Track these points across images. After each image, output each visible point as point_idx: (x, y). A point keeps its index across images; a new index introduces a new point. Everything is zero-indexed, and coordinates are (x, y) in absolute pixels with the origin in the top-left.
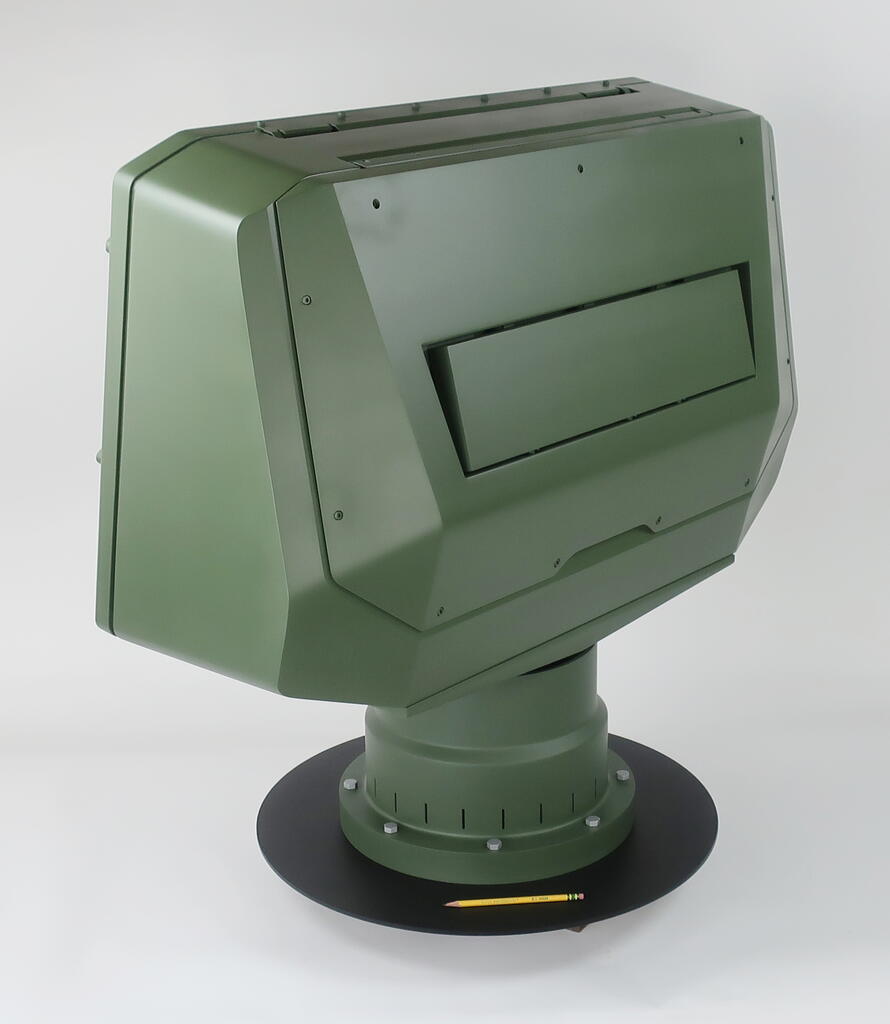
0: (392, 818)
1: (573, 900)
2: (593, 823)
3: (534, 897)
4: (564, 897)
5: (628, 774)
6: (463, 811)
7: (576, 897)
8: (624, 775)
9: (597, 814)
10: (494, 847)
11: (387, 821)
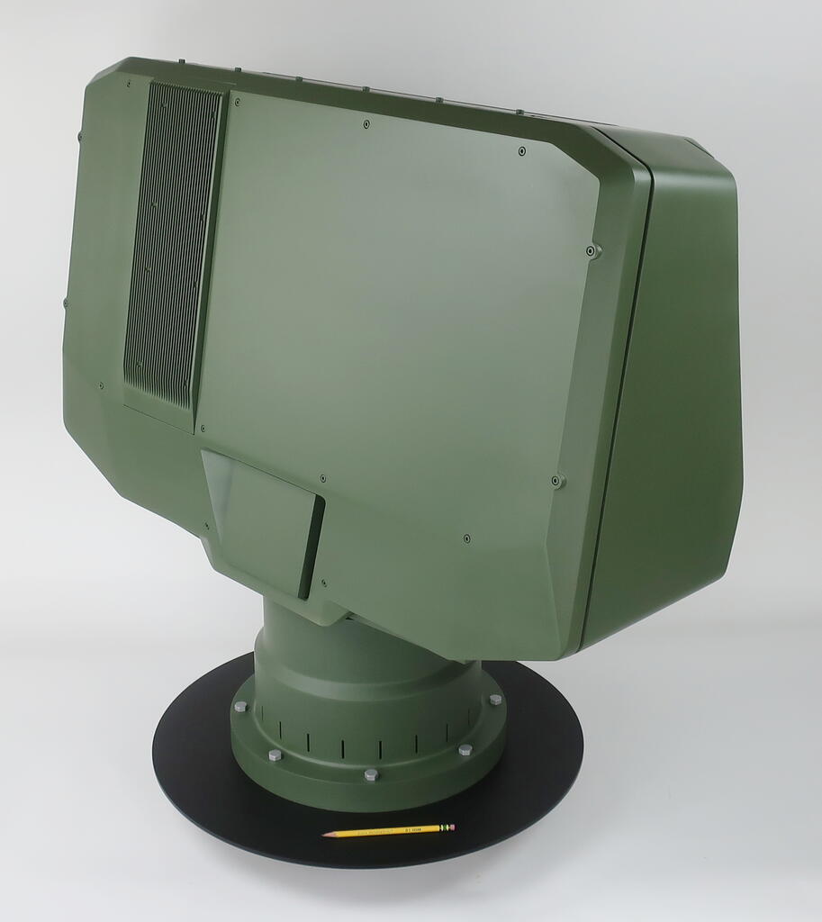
0: (278, 746)
1: (445, 831)
2: (465, 752)
3: (408, 828)
4: (436, 828)
5: (500, 697)
6: (343, 743)
7: (447, 827)
8: (497, 699)
9: (469, 742)
10: (370, 776)
11: (274, 748)
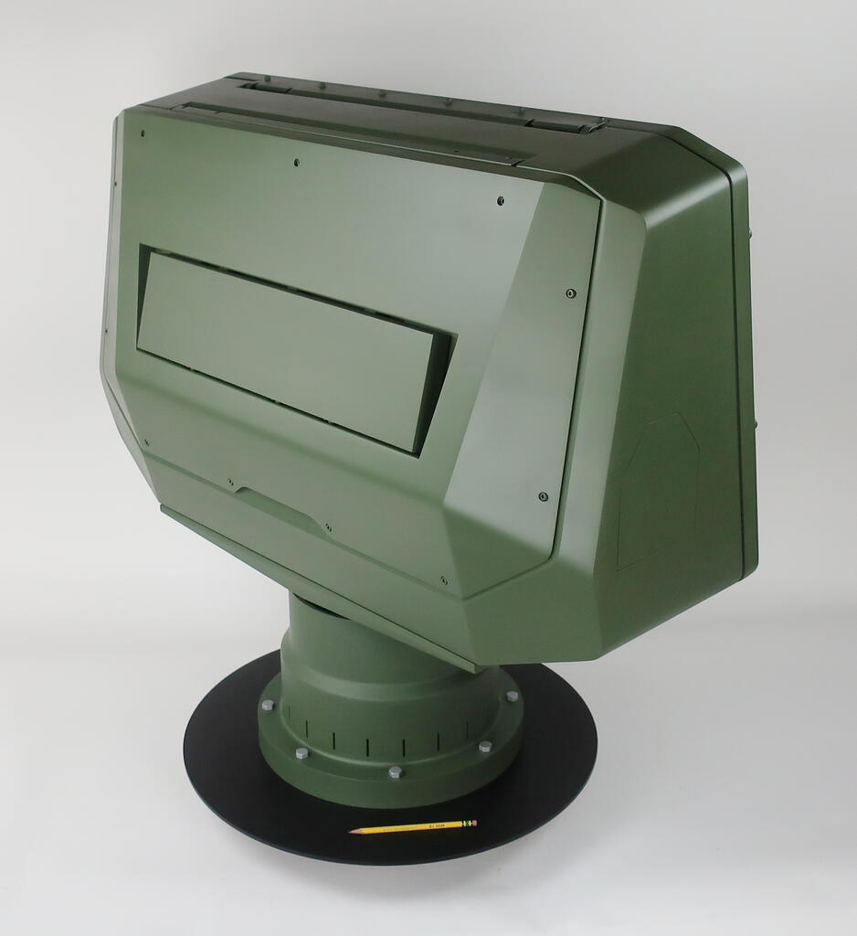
0: (303, 743)
1: (468, 827)
2: (485, 749)
3: (432, 824)
4: (458, 824)
5: (517, 694)
6: (368, 741)
7: (470, 823)
8: (514, 696)
9: (489, 740)
10: (394, 774)
11: (300, 746)
